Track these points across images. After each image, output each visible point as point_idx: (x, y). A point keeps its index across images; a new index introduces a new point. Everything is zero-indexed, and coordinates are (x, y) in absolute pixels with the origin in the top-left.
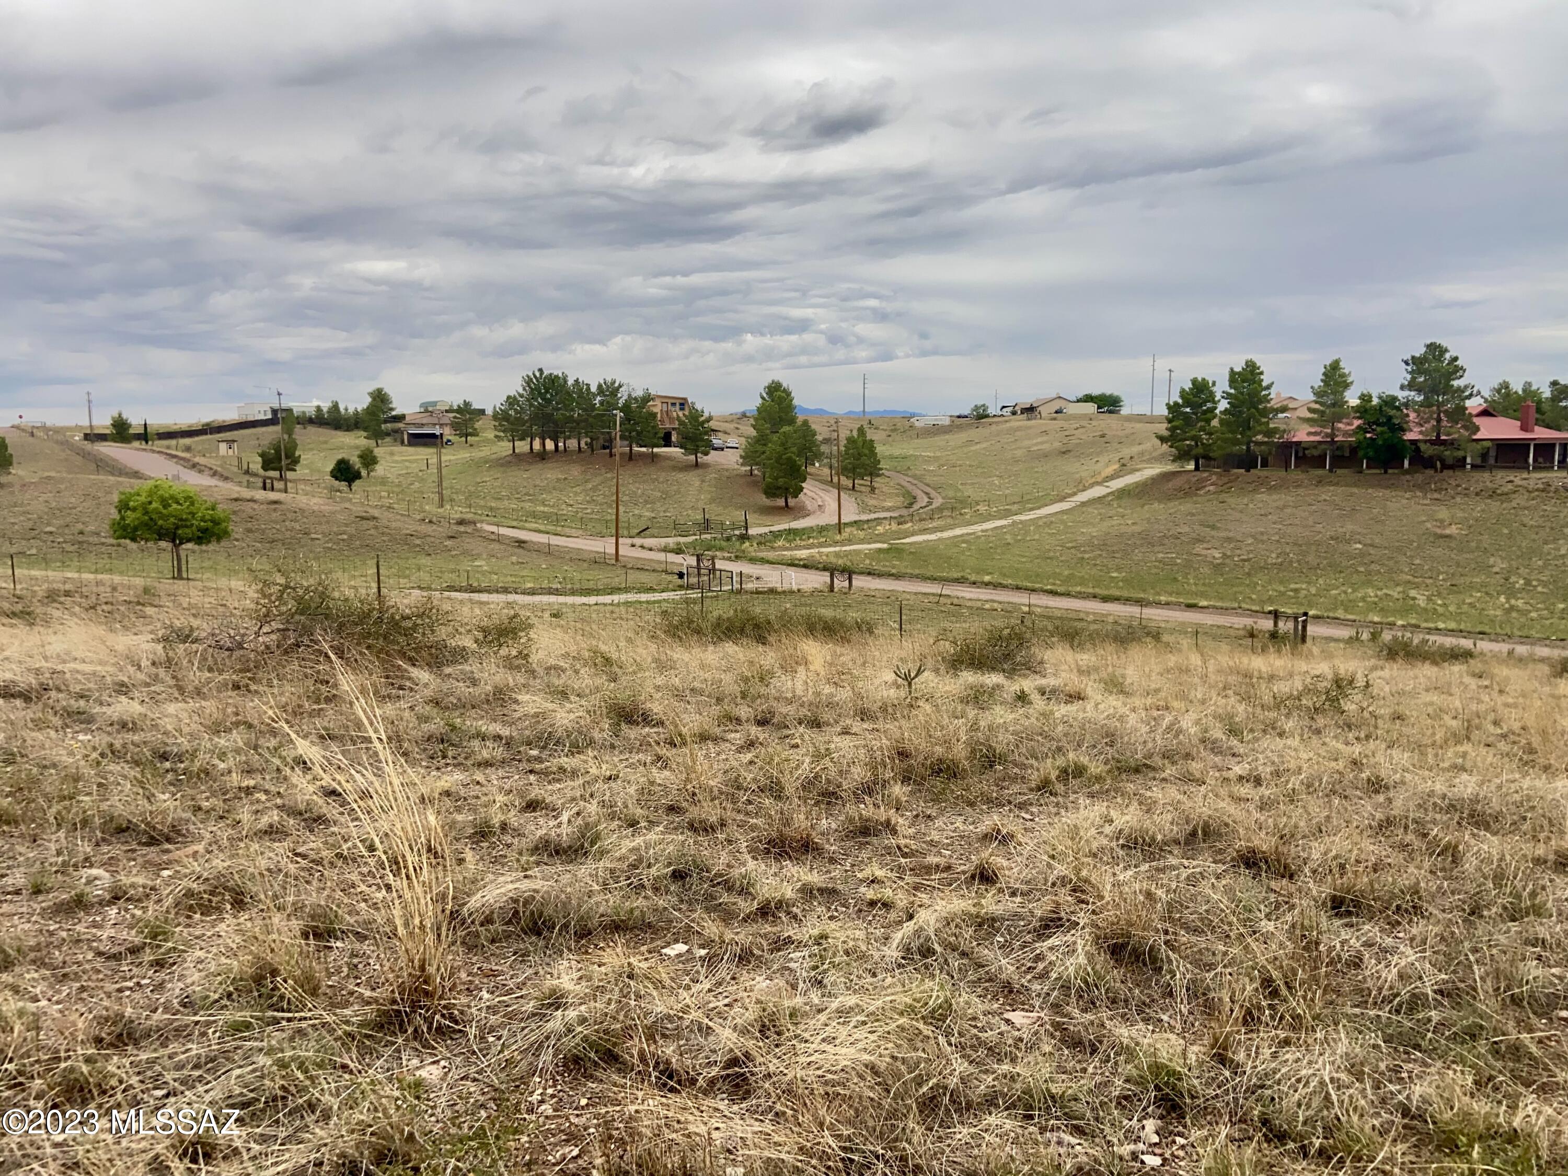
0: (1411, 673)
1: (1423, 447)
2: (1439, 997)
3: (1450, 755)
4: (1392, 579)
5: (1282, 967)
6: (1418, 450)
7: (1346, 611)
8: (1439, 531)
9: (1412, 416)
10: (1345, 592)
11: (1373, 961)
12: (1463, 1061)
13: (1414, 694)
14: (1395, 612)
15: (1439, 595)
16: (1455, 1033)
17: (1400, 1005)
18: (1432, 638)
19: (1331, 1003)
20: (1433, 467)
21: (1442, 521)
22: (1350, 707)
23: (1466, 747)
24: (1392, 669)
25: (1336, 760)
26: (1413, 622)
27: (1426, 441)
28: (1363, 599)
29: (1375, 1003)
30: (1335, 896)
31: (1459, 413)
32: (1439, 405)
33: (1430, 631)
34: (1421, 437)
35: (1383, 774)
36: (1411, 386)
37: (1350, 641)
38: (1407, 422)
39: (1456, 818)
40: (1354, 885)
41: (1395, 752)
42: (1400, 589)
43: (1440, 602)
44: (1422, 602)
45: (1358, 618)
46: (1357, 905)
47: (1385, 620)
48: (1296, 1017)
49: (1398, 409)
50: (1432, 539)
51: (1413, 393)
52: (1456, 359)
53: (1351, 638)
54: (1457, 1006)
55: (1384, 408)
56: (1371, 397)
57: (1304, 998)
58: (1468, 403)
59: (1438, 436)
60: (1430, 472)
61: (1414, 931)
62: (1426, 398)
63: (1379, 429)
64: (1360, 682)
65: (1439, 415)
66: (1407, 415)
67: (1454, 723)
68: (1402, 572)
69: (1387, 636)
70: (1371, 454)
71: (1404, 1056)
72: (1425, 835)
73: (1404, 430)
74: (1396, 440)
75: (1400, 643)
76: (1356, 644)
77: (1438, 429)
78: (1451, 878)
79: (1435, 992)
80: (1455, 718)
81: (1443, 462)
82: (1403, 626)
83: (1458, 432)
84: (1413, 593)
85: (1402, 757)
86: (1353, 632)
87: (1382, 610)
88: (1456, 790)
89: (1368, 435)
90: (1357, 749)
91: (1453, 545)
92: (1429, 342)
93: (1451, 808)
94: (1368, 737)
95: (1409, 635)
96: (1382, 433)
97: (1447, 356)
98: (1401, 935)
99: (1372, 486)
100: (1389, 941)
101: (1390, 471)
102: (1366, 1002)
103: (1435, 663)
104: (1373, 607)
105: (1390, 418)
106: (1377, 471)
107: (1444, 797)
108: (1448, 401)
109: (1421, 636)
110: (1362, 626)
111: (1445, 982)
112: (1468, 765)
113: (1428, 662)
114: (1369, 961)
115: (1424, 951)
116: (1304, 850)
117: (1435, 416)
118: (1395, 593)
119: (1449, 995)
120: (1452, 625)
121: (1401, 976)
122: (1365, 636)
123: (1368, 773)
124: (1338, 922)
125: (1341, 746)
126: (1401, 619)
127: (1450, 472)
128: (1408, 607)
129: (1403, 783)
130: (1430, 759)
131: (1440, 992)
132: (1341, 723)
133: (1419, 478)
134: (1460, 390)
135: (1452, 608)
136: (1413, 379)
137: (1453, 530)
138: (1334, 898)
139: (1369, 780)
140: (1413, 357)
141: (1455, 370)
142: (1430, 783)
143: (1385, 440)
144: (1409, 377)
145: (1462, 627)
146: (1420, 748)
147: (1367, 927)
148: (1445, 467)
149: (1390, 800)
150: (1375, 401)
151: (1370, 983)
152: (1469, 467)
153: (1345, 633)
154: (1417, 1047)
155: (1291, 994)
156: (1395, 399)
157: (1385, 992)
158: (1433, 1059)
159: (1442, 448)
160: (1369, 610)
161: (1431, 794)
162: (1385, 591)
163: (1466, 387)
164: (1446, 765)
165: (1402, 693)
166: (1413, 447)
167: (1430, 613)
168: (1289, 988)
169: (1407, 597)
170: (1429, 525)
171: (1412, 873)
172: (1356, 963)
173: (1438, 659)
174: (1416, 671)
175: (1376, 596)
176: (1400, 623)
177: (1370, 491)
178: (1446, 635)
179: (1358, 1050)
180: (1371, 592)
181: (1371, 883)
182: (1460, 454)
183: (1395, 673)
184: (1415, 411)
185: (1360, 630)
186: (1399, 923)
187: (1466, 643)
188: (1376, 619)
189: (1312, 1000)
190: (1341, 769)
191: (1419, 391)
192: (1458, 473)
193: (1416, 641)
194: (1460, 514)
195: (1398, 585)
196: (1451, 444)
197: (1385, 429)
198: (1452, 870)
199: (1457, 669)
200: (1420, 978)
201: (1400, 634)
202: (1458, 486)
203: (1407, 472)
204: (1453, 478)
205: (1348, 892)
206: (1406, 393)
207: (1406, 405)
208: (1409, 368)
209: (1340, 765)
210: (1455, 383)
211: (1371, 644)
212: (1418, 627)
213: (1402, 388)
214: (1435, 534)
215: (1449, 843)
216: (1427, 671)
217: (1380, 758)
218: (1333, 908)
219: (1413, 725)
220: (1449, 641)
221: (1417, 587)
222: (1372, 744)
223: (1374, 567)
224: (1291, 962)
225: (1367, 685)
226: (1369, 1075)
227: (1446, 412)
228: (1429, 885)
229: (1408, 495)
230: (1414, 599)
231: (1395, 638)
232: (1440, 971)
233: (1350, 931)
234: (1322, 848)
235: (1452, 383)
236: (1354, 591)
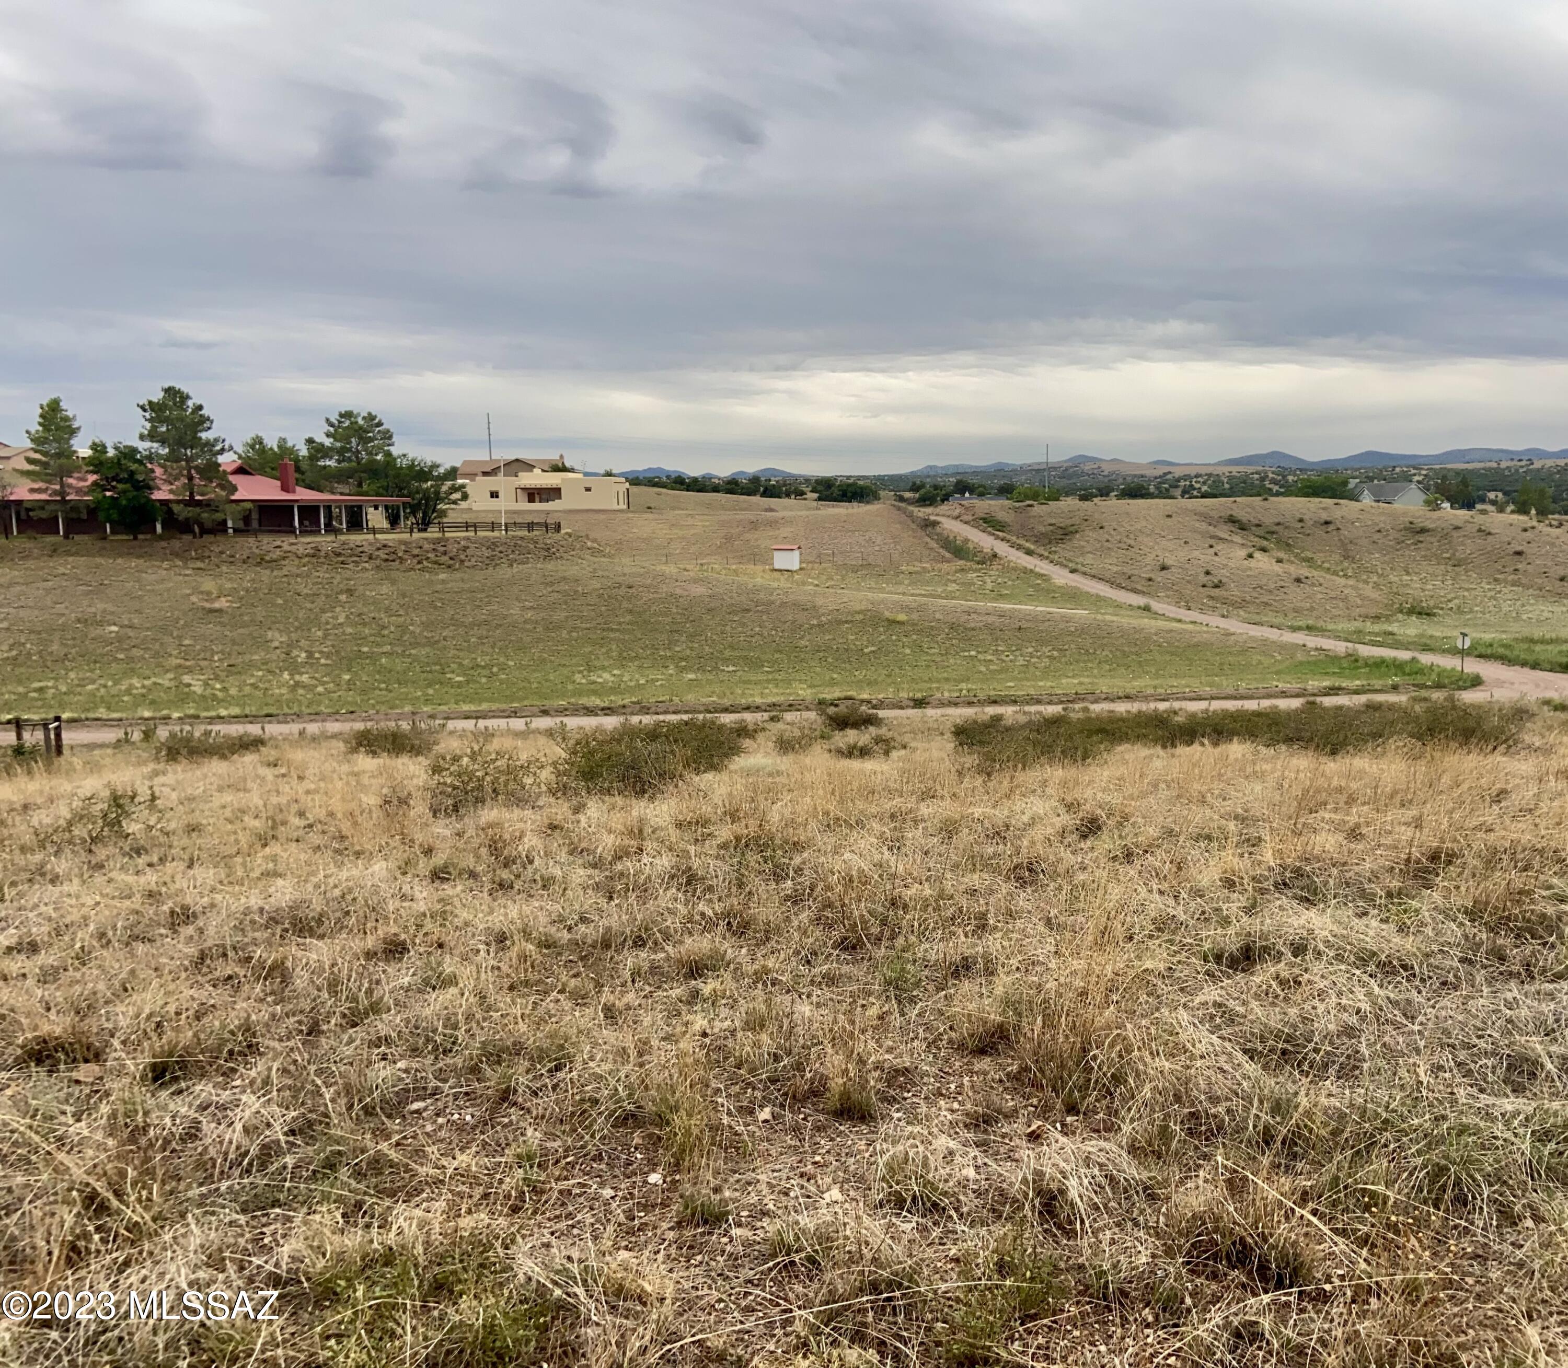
0: (198, 773)
1: (176, 508)
2: (291, 1139)
3: (260, 862)
4: (159, 665)
5: (105, 1174)
6: (170, 512)
7: (108, 708)
8: (207, 605)
9: (159, 471)
10: (105, 686)
11: (213, 1125)
12: (326, 1197)
13: (206, 797)
14: (171, 704)
15: (217, 678)
16: (314, 1172)
17: (250, 1164)
18: (216, 728)
19: (171, 1193)
20: (192, 531)
21: (209, 593)
22: (132, 827)
23: (274, 848)
24: (175, 772)
25: (129, 897)
26: (192, 712)
27: (178, 502)
28: (128, 692)
29: (222, 1172)
30: (155, 1063)
31: (211, 471)
32: (188, 460)
33: (212, 720)
34: (171, 497)
35: (188, 900)
36: (152, 436)
37: (118, 744)
38: (154, 479)
39: (279, 932)
40: (177, 1043)
41: (197, 871)
42: (171, 675)
43: (218, 686)
44: (198, 688)
45: (124, 715)
46: (183, 1065)
47: (158, 715)
48: (133, 1227)
49: (140, 462)
50: (200, 615)
51: (155, 445)
52: (200, 408)
53: (119, 741)
54: (311, 1140)
55: (123, 462)
56: (104, 447)
57: (139, 1200)
58: (221, 459)
59: (192, 495)
60: (187, 538)
61: (253, 1073)
62: (172, 451)
63: (120, 486)
64: (144, 794)
65: (189, 472)
66: (153, 471)
67: (257, 823)
68: (170, 655)
69: (163, 733)
70: (115, 516)
71: (264, 1220)
72: (249, 959)
73: (150, 488)
74: (143, 501)
75: (181, 739)
76: (127, 748)
77: (190, 486)
78: (282, 1000)
79: (286, 1134)
80: (257, 817)
81: (201, 525)
82: (180, 718)
83: (214, 492)
84: (186, 679)
85: (206, 875)
86: (121, 734)
87: (153, 702)
88: (272, 900)
89: (108, 494)
90: (151, 879)
91: (225, 619)
92: (166, 386)
93: (273, 921)
94: (162, 860)
95: (187, 728)
96: (124, 492)
97: (190, 403)
98: (238, 1083)
99: (120, 555)
100: (226, 1095)
101: (140, 537)
102: (212, 1175)
103: (223, 757)
104: (141, 700)
105: (132, 473)
106: (125, 537)
107: (261, 910)
108: (198, 456)
109: (202, 728)
110: (131, 725)
111: (294, 1119)
112: (281, 868)
113: (215, 757)
114: (208, 1126)
115: (269, 1092)
116: (108, 1020)
117: (185, 472)
118: (166, 680)
119: (301, 1132)
120: (236, 711)
121: (246, 1130)
122: (137, 736)
123: (171, 904)
124: (164, 1094)
125: (130, 879)
126: (177, 711)
127: (211, 538)
128: (182, 695)
129: (213, 905)
130: (240, 873)
131: (292, 1132)
132: (127, 849)
133: (176, 544)
134: (210, 444)
135: (233, 691)
136: (154, 428)
137: (222, 603)
138: (154, 1067)
139: (172, 912)
140: (150, 403)
141: (200, 421)
142: (243, 900)
143: (129, 500)
144: (148, 425)
145: (247, 711)
146: (223, 860)
147: (198, 1088)
148: (204, 531)
149: (201, 931)
150: (111, 453)
151: (212, 1152)
152: (231, 531)
153: (111, 735)
154: (276, 1203)
155: (122, 1201)
156: (134, 450)
157: (232, 1156)
158: (295, 1210)
159: (198, 510)
160: (136, 705)
161: (247, 912)
162: (153, 679)
163: (216, 440)
164: (256, 874)
165: (191, 799)
166: (164, 508)
167: (207, 700)
168: (118, 1194)
169: (180, 685)
170: (194, 599)
171: (242, 1008)
172: (192, 1133)
173: (226, 752)
174: (205, 770)
175: (143, 687)
176: (176, 715)
177: (119, 561)
178: (230, 723)
179: (213, 1235)
180: (136, 682)
181: (196, 1035)
182: (219, 516)
183: (180, 776)
184: (160, 465)
185: (129, 730)
186: (234, 1070)
187: (254, 729)
188: (147, 714)
189: (149, 1200)
190: (137, 907)
191: (163, 442)
192: (220, 538)
193: (197, 734)
194: (229, 585)
195: (167, 671)
196: (206, 505)
197: (128, 486)
198: (283, 991)
199: (249, 759)
200: (269, 1125)
201: (177, 728)
202: (222, 553)
203: (161, 538)
204: (217, 545)
205: (171, 1055)
206: (147, 444)
207: (150, 458)
208: (147, 415)
209: (136, 902)
210: (203, 435)
211: (145, 745)
212: (197, 717)
213: (142, 437)
214: (204, 609)
215: (276, 961)
216: (216, 767)
217: (181, 883)
218: (155, 1079)
219: (211, 835)
220: (235, 730)
221: (190, 671)
222: (170, 867)
223: (136, 652)
224: (116, 1164)
225: (154, 798)
226: (230, 1258)
227: (197, 468)
228: (261, 1016)
229: (166, 565)
230: (189, 685)
231: (173, 735)
232: (287, 1108)
233: (179, 1099)
234: (131, 1011)
235: (199, 434)
236: (115, 684)
